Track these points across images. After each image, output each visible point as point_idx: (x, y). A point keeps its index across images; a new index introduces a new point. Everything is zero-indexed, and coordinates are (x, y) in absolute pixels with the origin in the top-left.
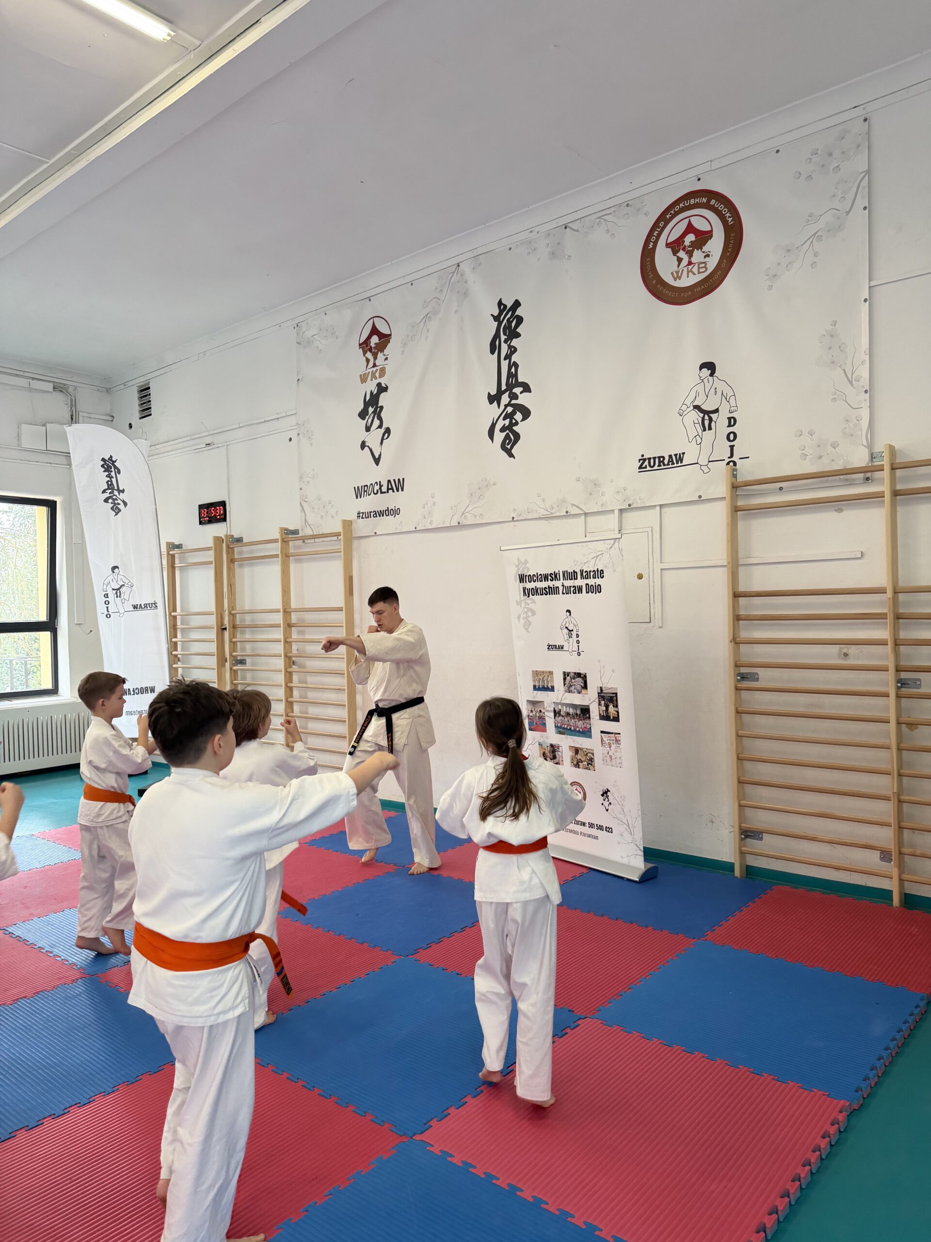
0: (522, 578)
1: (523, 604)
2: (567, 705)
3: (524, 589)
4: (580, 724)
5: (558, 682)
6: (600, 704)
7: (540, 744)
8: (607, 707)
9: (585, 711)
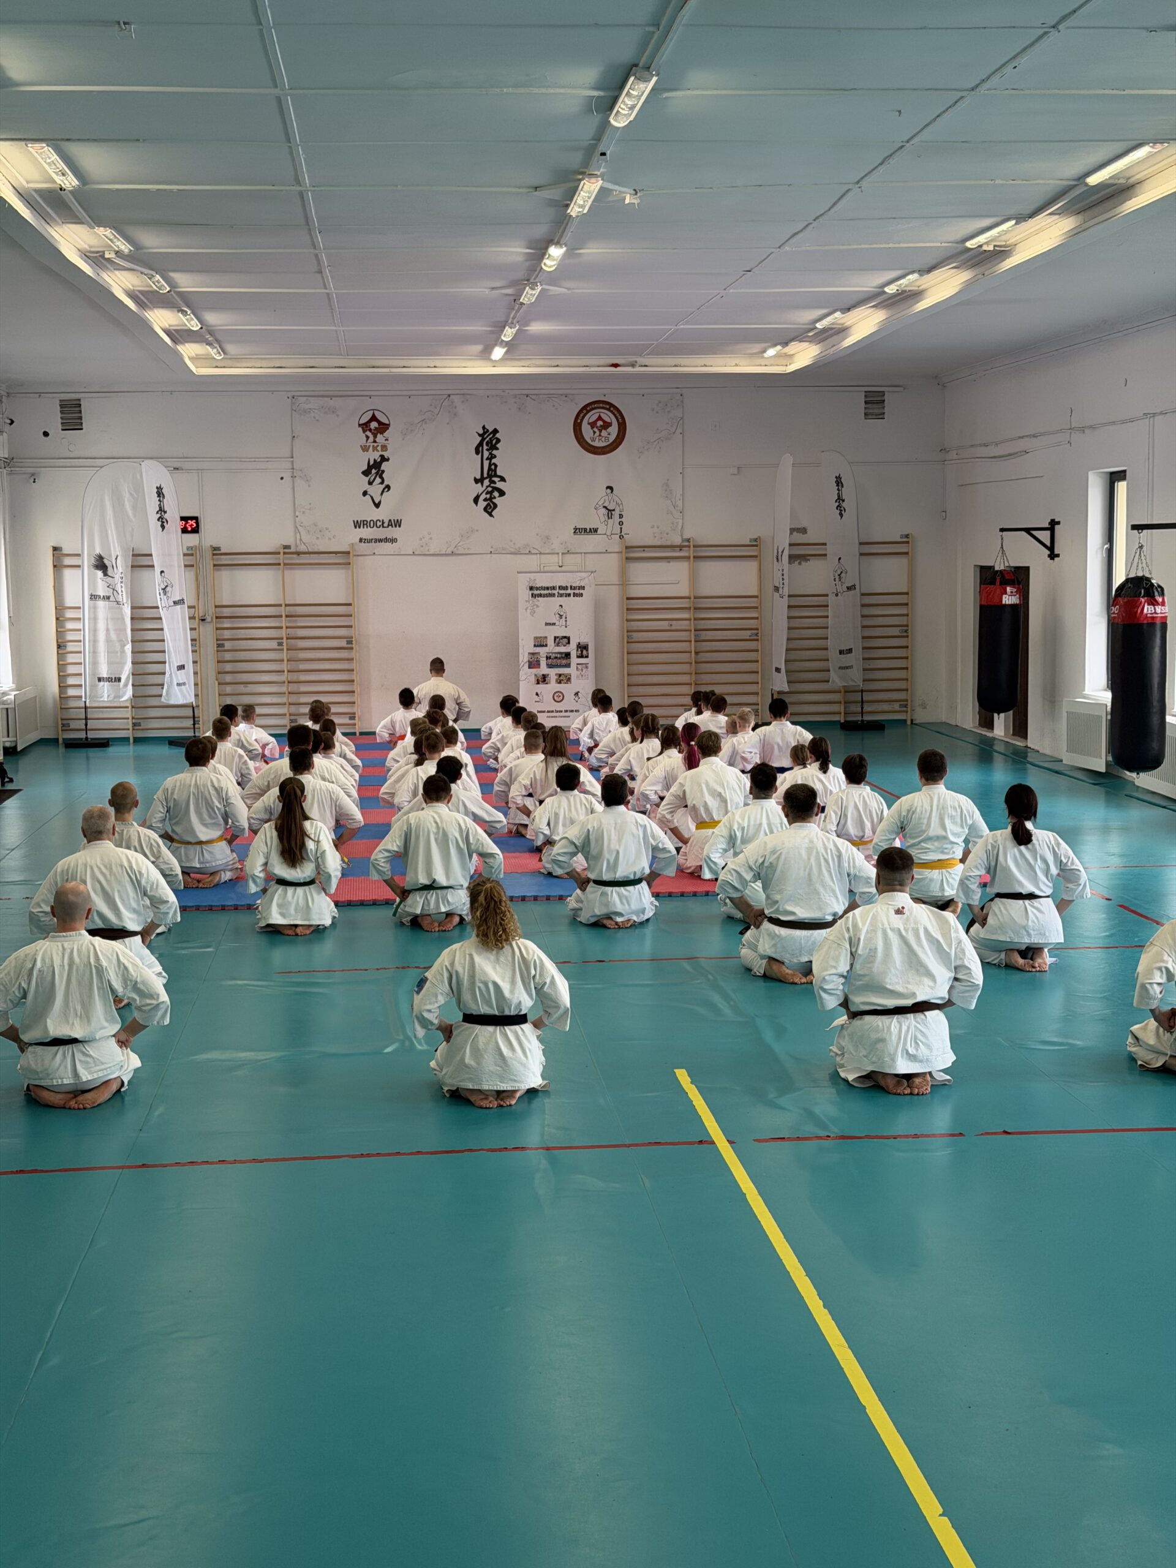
0: (531, 588)
1: (531, 602)
2: (555, 653)
3: (532, 594)
4: (564, 662)
5: (550, 642)
6: (577, 650)
7: (535, 675)
8: (582, 651)
9: (567, 655)
